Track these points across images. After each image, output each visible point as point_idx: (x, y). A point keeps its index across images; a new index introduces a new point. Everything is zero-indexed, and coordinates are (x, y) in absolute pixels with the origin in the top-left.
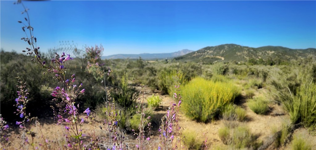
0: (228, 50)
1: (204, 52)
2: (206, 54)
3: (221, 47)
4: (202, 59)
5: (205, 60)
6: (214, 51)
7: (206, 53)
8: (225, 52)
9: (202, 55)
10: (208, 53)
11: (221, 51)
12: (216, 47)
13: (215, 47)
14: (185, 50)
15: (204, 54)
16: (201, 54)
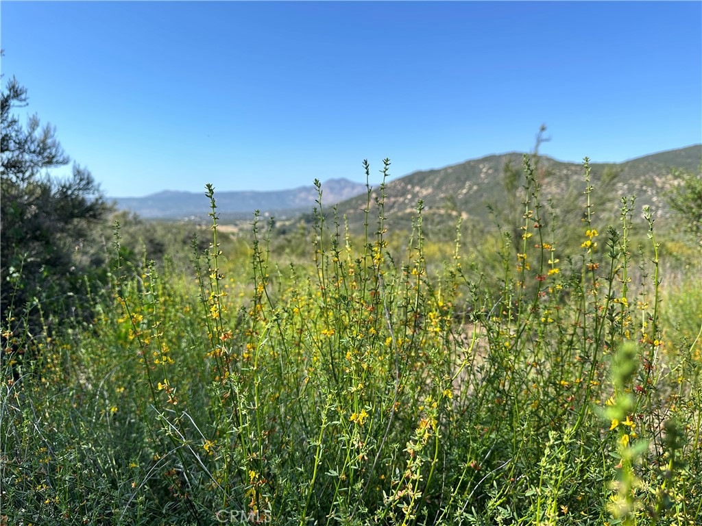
0: (488, 184)
1: (404, 193)
2: (407, 201)
3: (467, 170)
4: (391, 222)
5: (398, 224)
6: (438, 187)
7: (409, 196)
8: (476, 192)
9: (394, 203)
10: (415, 195)
11: (463, 187)
12: (445, 169)
13: (442, 173)
14: (339, 181)
15: (401, 199)
16: (393, 199)
